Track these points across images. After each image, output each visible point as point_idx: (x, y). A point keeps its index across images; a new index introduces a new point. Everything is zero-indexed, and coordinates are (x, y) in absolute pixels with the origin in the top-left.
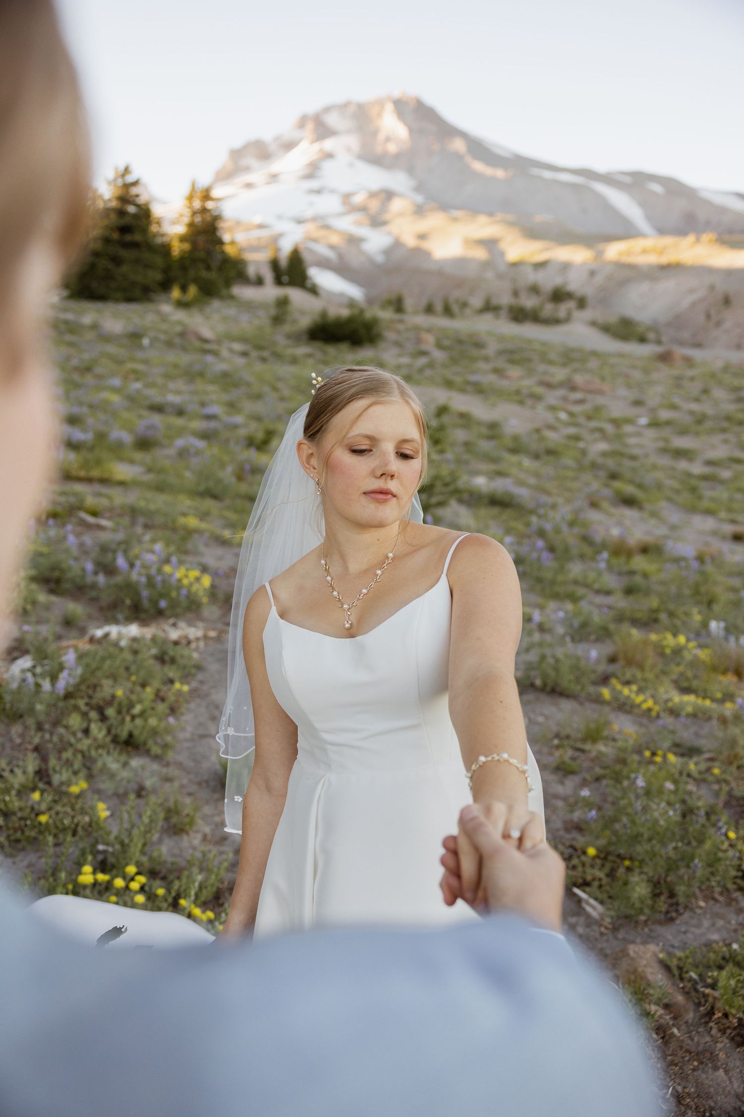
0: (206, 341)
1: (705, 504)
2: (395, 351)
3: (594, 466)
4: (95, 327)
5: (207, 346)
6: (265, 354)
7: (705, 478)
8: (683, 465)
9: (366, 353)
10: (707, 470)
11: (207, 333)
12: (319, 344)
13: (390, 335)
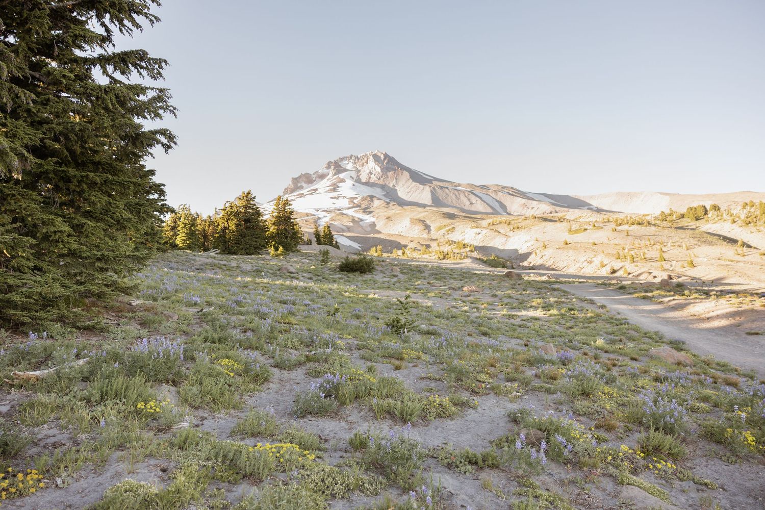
0: (291, 273)
1: (516, 334)
2: (382, 275)
3: (472, 322)
4: (238, 267)
5: (292, 275)
6: (320, 278)
7: (520, 326)
8: (512, 320)
9: (368, 277)
10: (521, 323)
11: (292, 269)
12: (346, 273)
13: (379, 268)
